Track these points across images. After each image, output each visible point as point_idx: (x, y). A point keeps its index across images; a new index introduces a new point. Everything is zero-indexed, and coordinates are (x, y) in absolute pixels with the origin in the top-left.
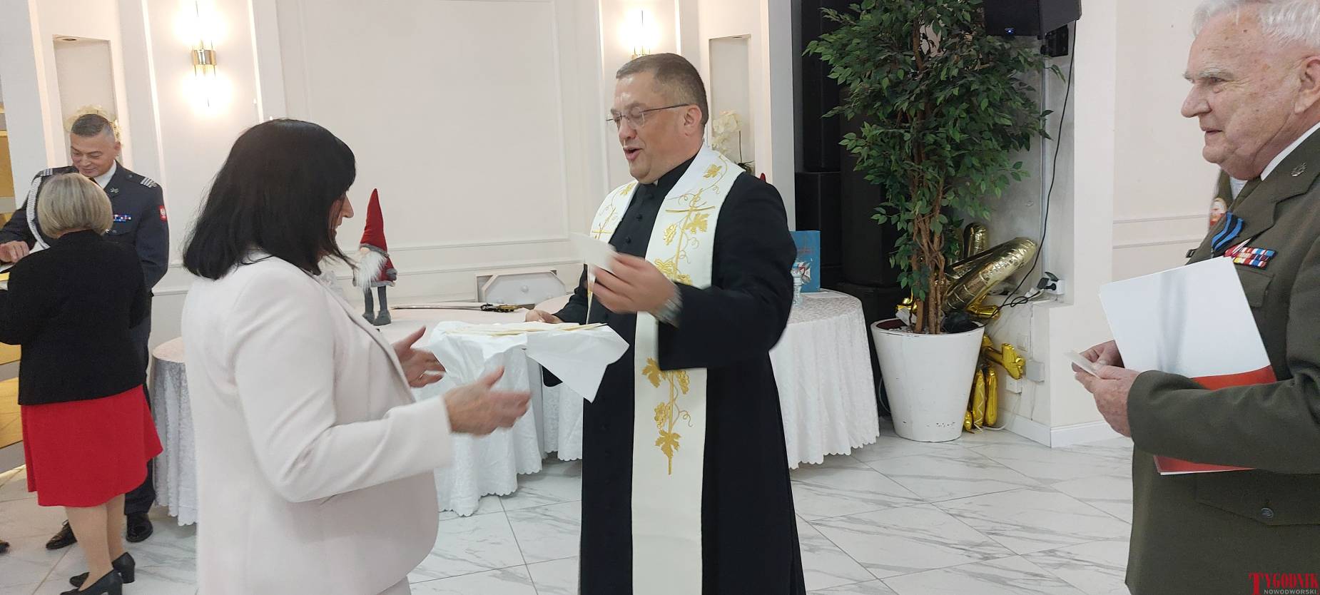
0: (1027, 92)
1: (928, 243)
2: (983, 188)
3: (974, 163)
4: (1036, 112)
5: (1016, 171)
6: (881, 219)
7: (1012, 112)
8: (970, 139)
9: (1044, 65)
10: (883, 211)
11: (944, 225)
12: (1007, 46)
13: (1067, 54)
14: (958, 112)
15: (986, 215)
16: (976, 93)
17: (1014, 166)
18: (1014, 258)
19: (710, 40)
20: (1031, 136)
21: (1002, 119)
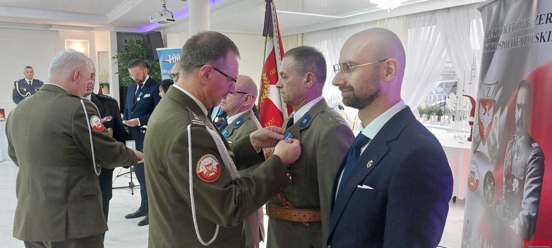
19: (98, 52)
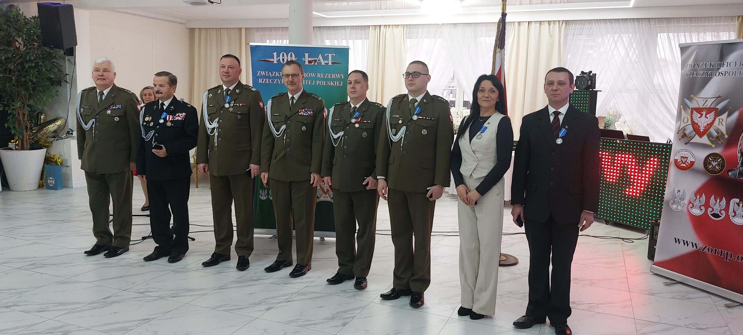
0: (59, 67)
1: (23, 118)
2: (44, 99)
3: (41, 89)
4: (63, 74)
5: (57, 93)
7: (54, 73)
8: (39, 81)
9: (65, 59)
11: (29, 111)
12: (51, 51)
13: (73, 56)
14: (34, 72)
15: (46, 109)
16: (41, 66)
17: (56, 92)
18: (57, 124)
20: (62, 82)
21: (50, 75)
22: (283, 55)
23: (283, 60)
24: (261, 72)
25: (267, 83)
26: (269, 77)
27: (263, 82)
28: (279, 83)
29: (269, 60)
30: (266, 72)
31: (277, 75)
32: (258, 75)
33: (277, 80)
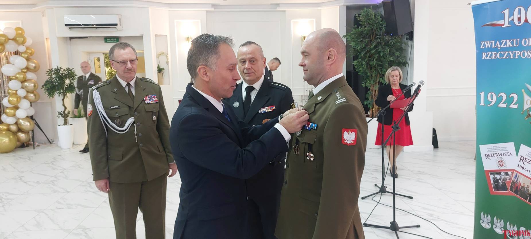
6: (364, 86)
9: (408, 43)
10: (364, 83)
13: (413, 40)
16: (380, 52)
22: (519, 12)
23: (519, 19)
24: (486, 42)
25: (493, 58)
26: (496, 50)
27: (488, 58)
28: (512, 57)
29: (497, 23)
30: (492, 42)
31: (509, 44)
32: (481, 47)
33: (509, 53)
